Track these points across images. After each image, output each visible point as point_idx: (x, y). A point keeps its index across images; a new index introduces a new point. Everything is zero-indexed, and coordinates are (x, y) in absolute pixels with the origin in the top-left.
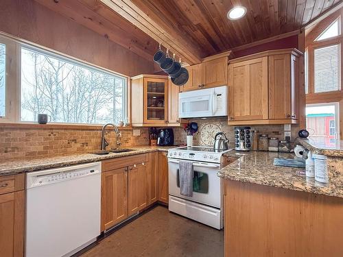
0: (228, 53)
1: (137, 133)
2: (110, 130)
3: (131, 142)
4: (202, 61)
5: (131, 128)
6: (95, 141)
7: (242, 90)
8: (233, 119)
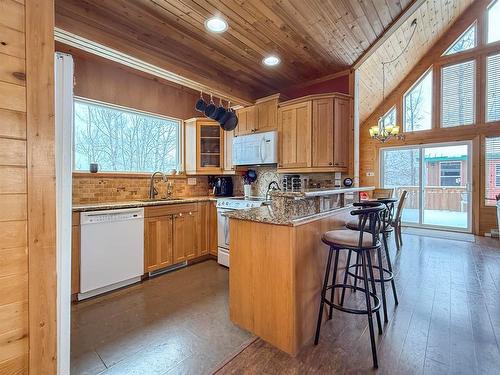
0: (277, 96)
1: (192, 182)
2: (161, 178)
3: (185, 192)
4: (254, 103)
5: (185, 176)
6: (144, 189)
7: (290, 136)
8: (282, 167)
